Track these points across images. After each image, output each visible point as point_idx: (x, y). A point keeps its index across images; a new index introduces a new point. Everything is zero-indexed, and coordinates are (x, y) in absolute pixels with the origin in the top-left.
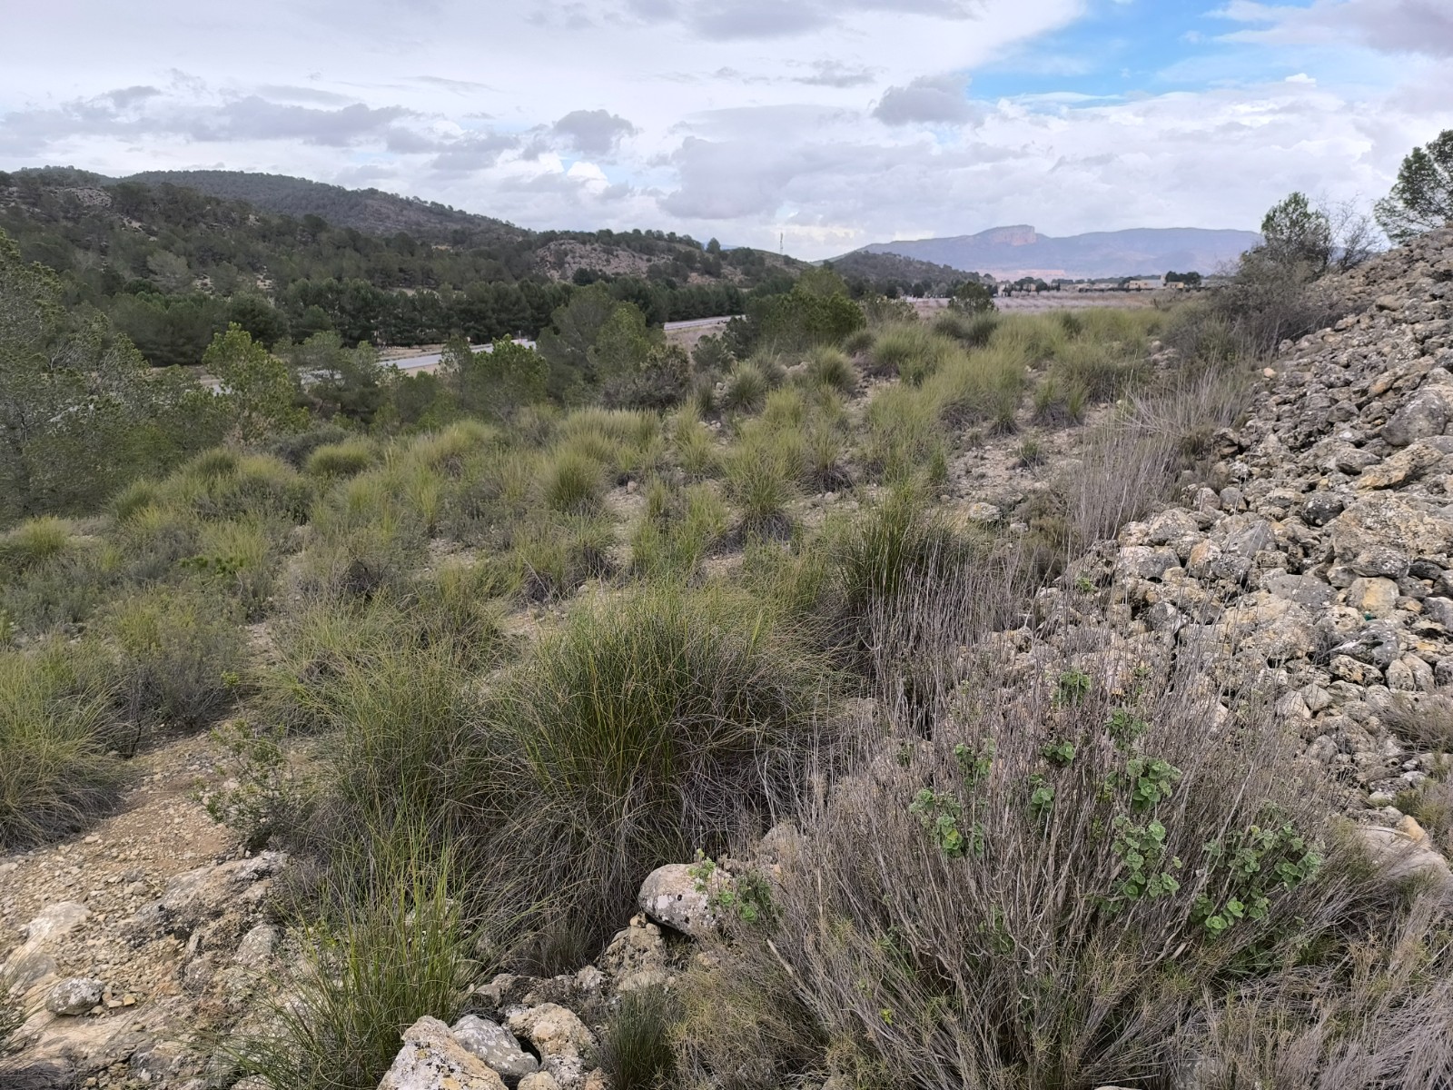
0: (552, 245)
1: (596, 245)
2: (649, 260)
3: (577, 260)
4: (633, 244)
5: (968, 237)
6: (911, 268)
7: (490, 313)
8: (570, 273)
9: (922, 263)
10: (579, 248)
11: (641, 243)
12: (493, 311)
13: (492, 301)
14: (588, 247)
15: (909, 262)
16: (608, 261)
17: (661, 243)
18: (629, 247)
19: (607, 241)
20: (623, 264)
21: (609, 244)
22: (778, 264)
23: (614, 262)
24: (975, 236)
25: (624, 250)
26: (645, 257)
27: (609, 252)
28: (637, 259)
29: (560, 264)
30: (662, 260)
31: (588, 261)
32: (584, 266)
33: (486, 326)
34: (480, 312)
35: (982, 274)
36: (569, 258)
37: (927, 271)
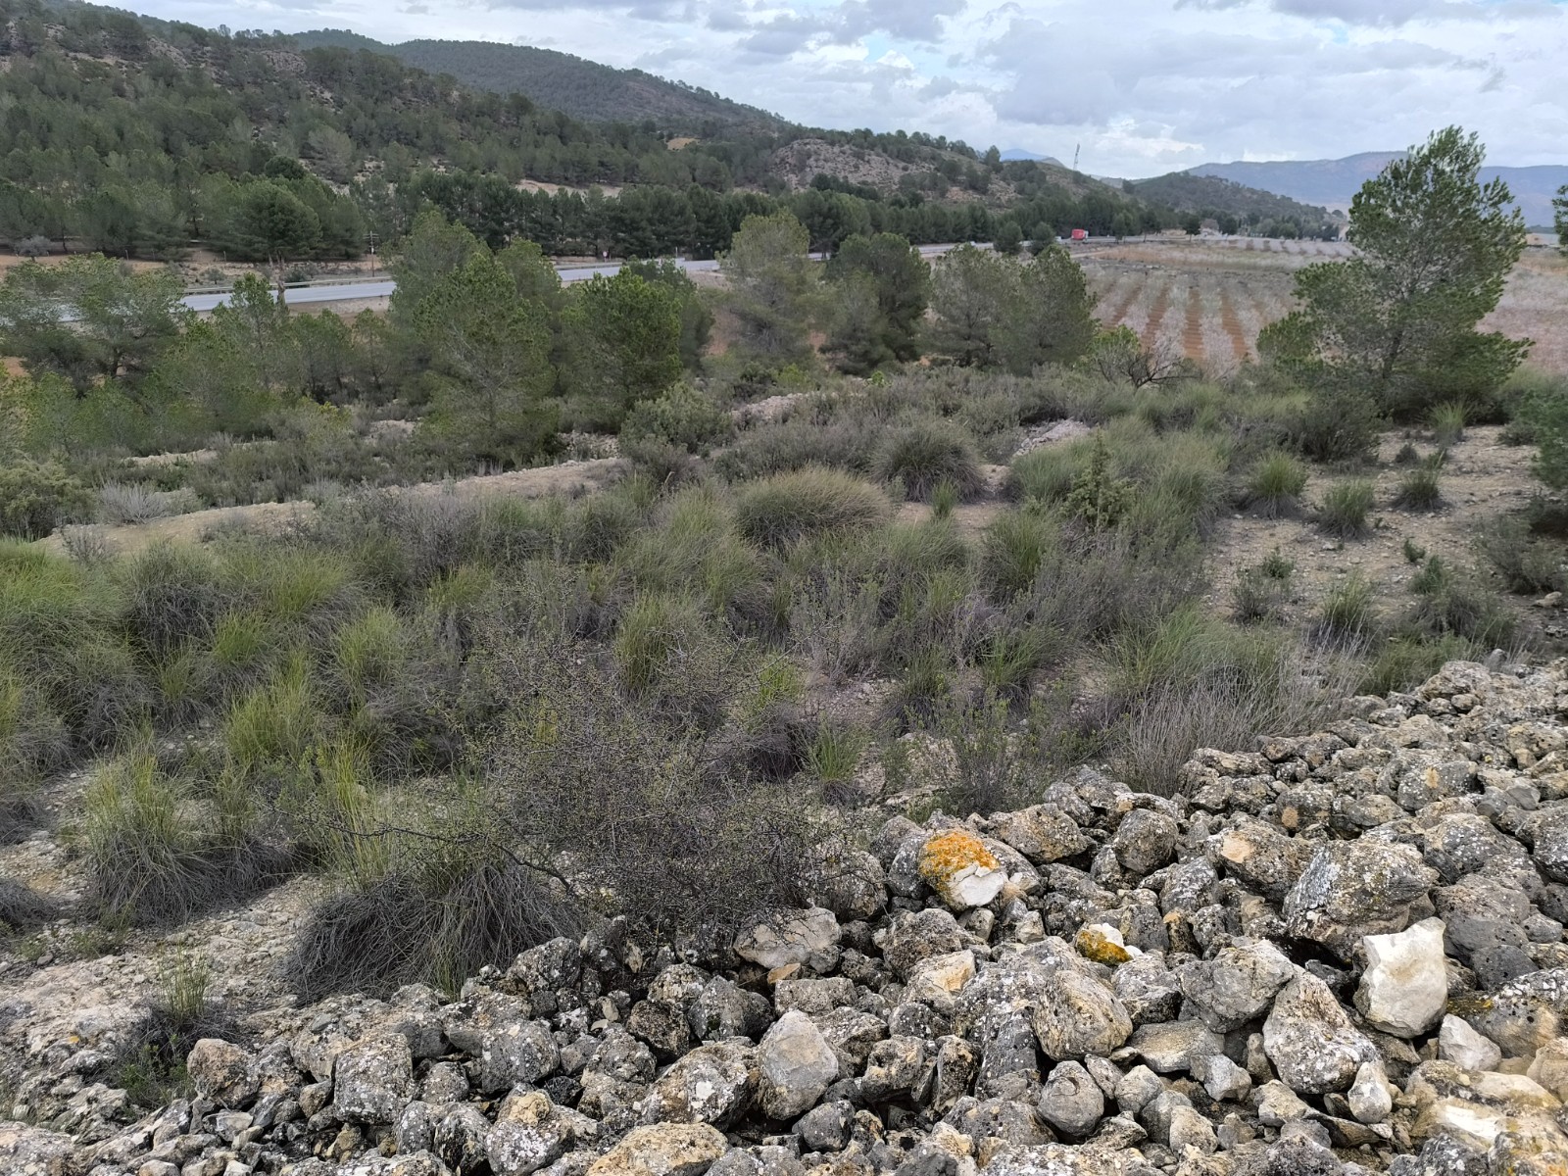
0: (796, 145)
1: (846, 147)
2: (905, 169)
3: (821, 163)
4: (890, 148)
5: (1330, 162)
6: (1239, 196)
7: (644, 224)
8: (809, 179)
9: (1253, 191)
10: (826, 150)
11: (900, 148)
12: (650, 221)
13: (649, 209)
14: (836, 149)
15: (1236, 189)
16: (856, 167)
17: (927, 149)
18: (885, 151)
19: (863, 142)
20: (875, 171)
21: (862, 147)
22: (1064, 183)
23: (863, 169)
24: (1338, 161)
25: (878, 155)
26: (902, 165)
27: (859, 156)
28: (891, 167)
29: (800, 168)
30: (920, 170)
31: (833, 165)
32: (828, 172)
33: (637, 239)
34: (633, 221)
35: (1330, 210)
36: (811, 161)
37: (1258, 202)
